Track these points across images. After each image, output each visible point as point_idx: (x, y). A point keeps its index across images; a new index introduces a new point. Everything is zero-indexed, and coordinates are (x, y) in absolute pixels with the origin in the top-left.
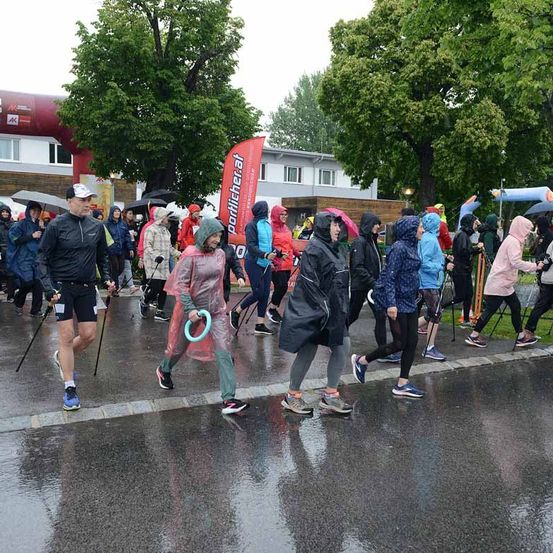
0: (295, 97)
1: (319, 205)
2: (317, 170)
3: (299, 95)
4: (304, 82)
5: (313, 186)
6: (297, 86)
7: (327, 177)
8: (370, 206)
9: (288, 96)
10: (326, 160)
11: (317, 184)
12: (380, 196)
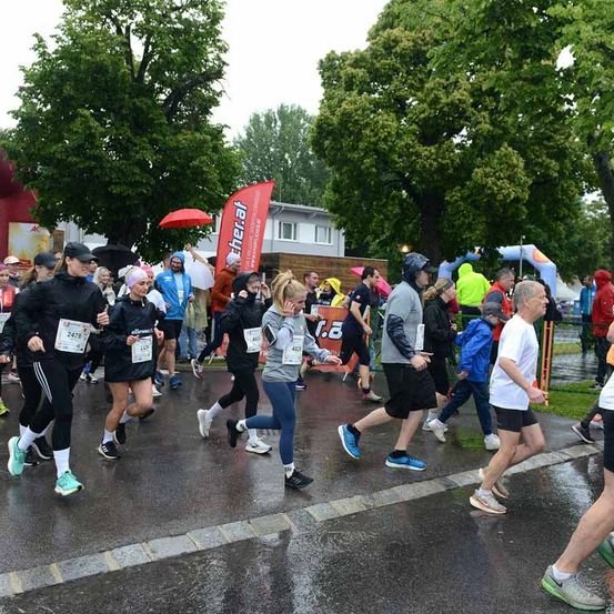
0: (245, 137)
1: (281, 263)
2: (277, 222)
3: (249, 134)
4: (255, 120)
5: (272, 241)
6: (248, 124)
7: (288, 231)
8: (339, 264)
9: (237, 136)
10: (288, 212)
11: (276, 238)
12: (347, 253)
